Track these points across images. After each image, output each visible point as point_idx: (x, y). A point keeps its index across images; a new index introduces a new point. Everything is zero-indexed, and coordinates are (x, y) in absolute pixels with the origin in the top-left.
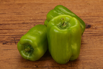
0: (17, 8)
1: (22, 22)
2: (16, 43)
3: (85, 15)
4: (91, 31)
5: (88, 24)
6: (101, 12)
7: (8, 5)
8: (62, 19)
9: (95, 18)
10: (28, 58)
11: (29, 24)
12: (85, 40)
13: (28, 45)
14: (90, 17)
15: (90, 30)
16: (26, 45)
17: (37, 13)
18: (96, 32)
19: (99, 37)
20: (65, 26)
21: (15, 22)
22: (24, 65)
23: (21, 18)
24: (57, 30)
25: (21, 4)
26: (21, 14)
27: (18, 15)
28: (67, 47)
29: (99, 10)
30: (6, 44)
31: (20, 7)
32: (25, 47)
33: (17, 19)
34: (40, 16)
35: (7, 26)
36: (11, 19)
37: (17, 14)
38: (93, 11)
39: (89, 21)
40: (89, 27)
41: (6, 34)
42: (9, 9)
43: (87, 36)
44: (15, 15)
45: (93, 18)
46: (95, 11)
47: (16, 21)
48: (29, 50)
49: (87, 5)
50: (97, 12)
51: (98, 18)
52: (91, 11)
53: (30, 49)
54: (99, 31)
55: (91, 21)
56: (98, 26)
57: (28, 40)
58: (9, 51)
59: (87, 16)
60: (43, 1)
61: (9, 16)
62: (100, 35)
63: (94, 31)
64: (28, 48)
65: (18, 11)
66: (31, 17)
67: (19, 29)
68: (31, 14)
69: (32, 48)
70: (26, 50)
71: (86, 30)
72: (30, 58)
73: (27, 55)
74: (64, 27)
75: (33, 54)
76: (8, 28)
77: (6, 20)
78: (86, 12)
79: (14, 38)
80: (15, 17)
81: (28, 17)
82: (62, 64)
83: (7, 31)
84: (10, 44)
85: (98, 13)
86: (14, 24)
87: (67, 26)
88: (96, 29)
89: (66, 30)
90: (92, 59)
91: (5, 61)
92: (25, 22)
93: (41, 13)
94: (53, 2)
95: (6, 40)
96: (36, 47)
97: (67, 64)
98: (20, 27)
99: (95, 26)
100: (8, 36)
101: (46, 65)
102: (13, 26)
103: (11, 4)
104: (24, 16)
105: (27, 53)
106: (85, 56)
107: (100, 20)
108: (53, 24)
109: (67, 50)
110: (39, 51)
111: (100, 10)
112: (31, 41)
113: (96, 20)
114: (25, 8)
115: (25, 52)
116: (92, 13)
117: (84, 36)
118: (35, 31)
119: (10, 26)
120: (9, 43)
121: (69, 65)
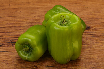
0: (13, 12)
1: (18, 25)
2: (13, 45)
3: (84, 17)
4: (91, 32)
5: (87, 26)
6: (100, 15)
7: (3, 10)
8: (62, 16)
9: (94, 20)
10: (26, 59)
11: (26, 27)
12: (86, 41)
13: (27, 45)
14: (89, 19)
15: (89, 31)
16: (25, 45)
17: (33, 16)
18: (96, 33)
19: (99, 38)
20: (65, 23)
21: (11, 26)
22: (22, 66)
23: (17, 22)
24: (57, 27)
25: (16, 8)
26: (16, 18)
27: (14, 19)
28: (68, 44)
29: (97, 13)
30: (3, 46)
31: (16, 11)
32: (23, 46)
33: (13, 23)
34: (36, 19)
35: (3, 29)
36: (7, 23)
37: (12, 18)
38: (92, 14)
39: (88, 23)
40: (88, 28)
41: (2, 37)
42: (4, 13)
43: (87, 37)
44: (11, 19)
45: (92, 20)
46: (94, 14)
47: (12, 24)
48: (27, 49)
49: (85, 8)
50: (96, 14)
51: (97, 20)
52: (89, 14)
53: (29, 48)
54: (99, 32)
55: (90, 23)
56: (98, 28)
57: (27, 39)
58: (6, 52)
59: (86, 18)
60: (39, 6)
61: (5, 20)
62: (100, 36)
63: (94, 32)
64: (27, 47)
65: (13, 15)
66: (27, 20)
67: (16, 32)
68: (27, 18)
69: (31, 47)
70: (25, 49)
71: (86, 31)
72: (29, 58)
73: (26, 55)
74: (64, 25)
75: (32, 54)
76: (4, 31)
77: (2, 24)
78: (84, 15)
79: (11, 40)
80: (11, 21)
81: (24, 21)
82: (63, 64)
83: (3, 34)
84: (7, 46)
85: (97, 16)
86: (10, 27)
87: (67, 23)
88: (95, 30)
89: (66, 27)
90: (94, 59)
91: (2, 62)
92: (22, 25)
93: (37, 16)
94: (50, 6)
95: (2, 43)
96: (35, 46)
97: (67, 64)
98: (17, 30)
99: (95, 28)
100: (5, 39)
101: (46, 65)
102: (10, 29)
103: (6, 9)
104: (20, 19)
105: (26, 53)
106: (87, 56)
107: (99, 22)
108: (53, 22)
109: (68, 48)
110: (39, 50)
111: (99, 13)
112: (30, 40)
113: (96, 22)
114: (20, 12)
115: (24, 52)
116: (91, 15)
117: (84, 37)
118: (34, 30)
119: (6, 29)
120: (5, 45)
121: (70, 65)
